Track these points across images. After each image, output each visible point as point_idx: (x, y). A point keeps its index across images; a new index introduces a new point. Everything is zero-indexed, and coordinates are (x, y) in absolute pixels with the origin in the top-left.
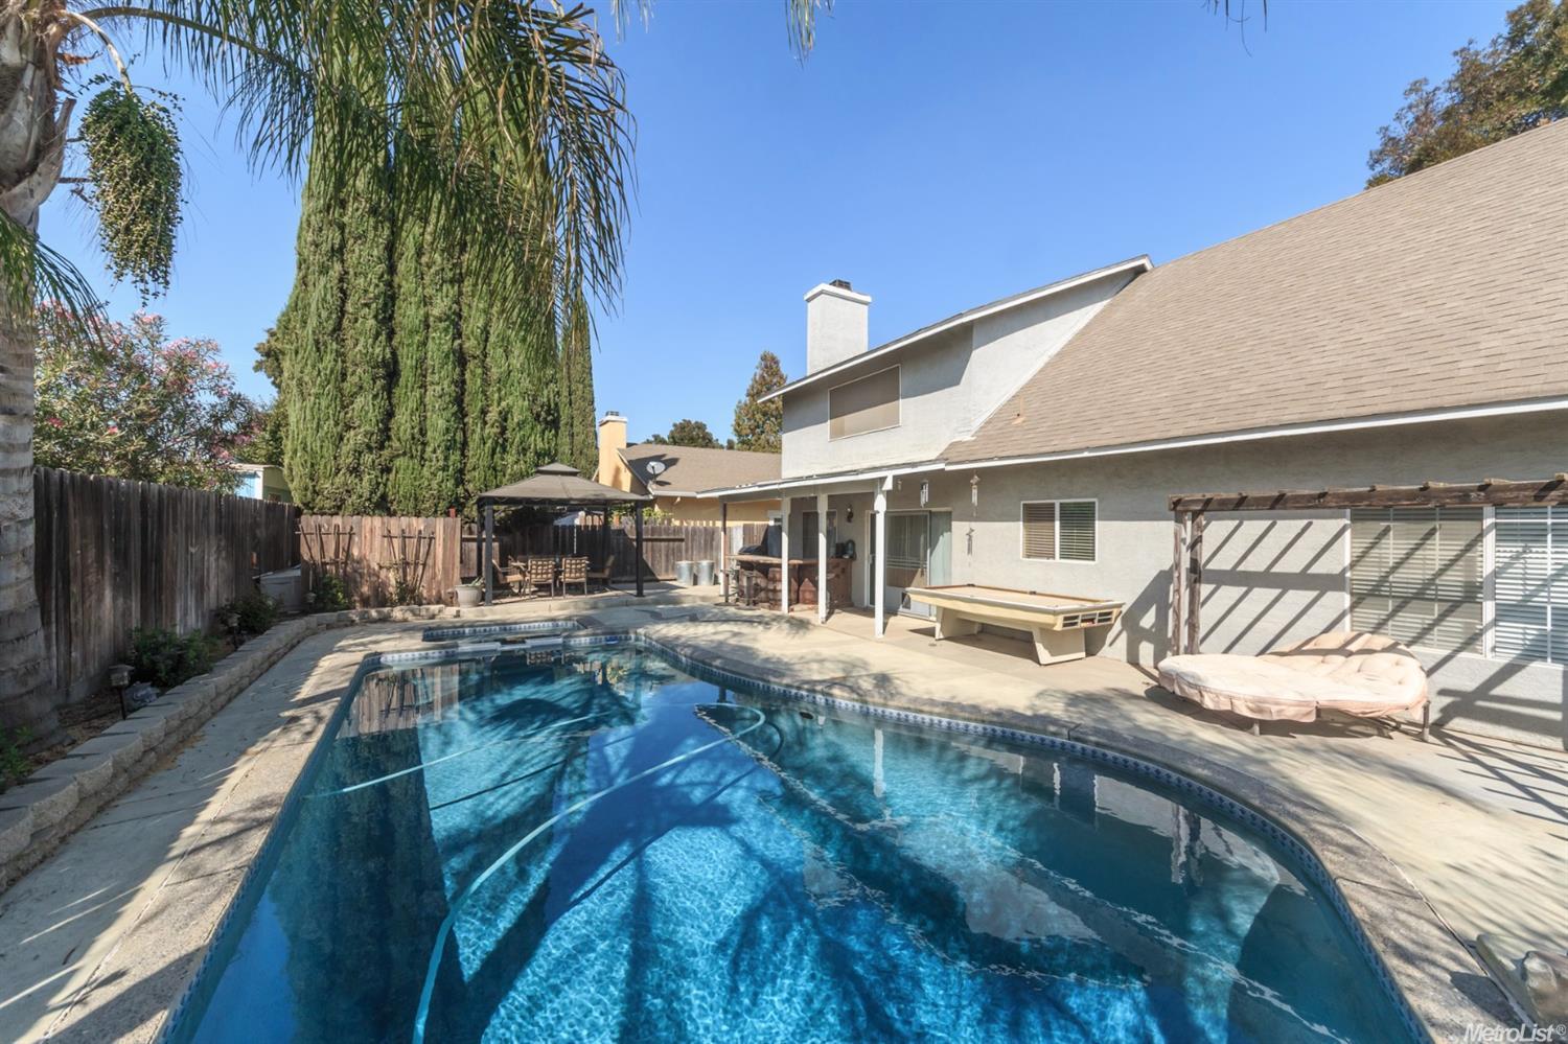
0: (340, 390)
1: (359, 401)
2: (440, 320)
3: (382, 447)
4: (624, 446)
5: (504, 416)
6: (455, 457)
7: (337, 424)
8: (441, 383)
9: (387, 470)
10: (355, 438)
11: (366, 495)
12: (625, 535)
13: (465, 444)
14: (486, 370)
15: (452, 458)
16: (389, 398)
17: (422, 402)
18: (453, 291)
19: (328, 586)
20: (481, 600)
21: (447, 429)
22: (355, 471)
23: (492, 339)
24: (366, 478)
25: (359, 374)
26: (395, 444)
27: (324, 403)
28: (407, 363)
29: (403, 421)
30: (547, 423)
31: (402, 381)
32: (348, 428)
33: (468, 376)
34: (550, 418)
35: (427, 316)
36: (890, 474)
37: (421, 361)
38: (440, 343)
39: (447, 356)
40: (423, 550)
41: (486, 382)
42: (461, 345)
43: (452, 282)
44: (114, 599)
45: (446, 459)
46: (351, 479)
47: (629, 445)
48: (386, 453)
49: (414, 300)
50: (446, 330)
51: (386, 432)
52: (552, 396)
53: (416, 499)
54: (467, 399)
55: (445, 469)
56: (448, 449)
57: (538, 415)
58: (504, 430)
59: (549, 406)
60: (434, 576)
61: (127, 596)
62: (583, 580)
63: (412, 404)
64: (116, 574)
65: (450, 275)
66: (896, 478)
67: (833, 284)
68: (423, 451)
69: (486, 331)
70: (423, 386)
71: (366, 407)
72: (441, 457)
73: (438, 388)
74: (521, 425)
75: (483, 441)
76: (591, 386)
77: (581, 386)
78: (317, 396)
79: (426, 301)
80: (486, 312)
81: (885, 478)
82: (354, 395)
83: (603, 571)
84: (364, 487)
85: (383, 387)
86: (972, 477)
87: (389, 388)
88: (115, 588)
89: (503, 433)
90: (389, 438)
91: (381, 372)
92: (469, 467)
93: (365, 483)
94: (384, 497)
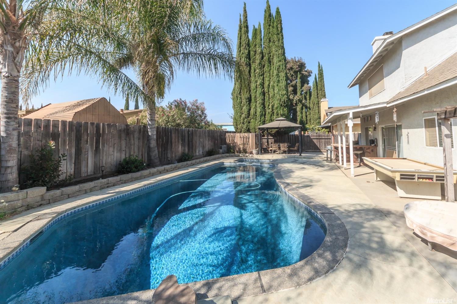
0: (241, 105)
1: (244, 108)
2: (259, 85)
3: (248, 117)
4: (327, 109)
5: (273, 106)
6: (263, 118)
7: (240, 113)
8: (259, 101)
9: (249, 122)
10: (243, 116)
11: (245, 129)
12: (310, 137)
13: (265, 114)
14: (269, 95)
15: (262, 118)
16: (250, 106)
17: (256, 106)
18: (262, 77)
19: (230, 148)
20: (258, 153)
21: (261, 112)
22: (243, 123)
23: (270, 87)
24: (245, 124)
25: (244, 101)
26: (251, 116)
27: (238, 109)
28: (253, 97)
29: (252, 111)
30: (284, 106)
31: (252, 102)
32: (242, 114)
33: (265, 97)
34: (285, 105)
35: (257, 85)
36: (351, 112)
37: (256, 96)
38: (259, 90)
39: (260, 94)
40: (247, 141)
41: (269, 98)
42: (264, 90)
43: (261, 75)
44: (182, 147)
45: (261, 119)
46: (243, 125)
47: (329, 108)
48: (249, 118)
49: (254, 82)
50: (260, 87)
51: (249, 114)
52: (285, 99)
53: (255, 129)
54: (265, 103)
55: (260, 121)
56: (261, 116)
57: (282, 104)
58: (273, 110)
59: (284, 101)
60: (250, 147)
61: (184, 147)
62: (286, 150)
63: (254, 107)
64: (182, 144)
65: (261, 74)
66: (353, 113)
67: (384, 35)
68: (256, 117)
69: (269, 85)
70: (256, 102)
71: (245, 109)
72: (259, 118)
73: (259, 102)
74: (277, 108)
75: (269, 113)
76: (324, 90)
77: (321, 91)
78: (237, 108)
79: (256, 82)
80: (269, 80)
81: (349, 113)
82: (243, 106)
83: (294, 148)
84: (245, 127)
85: (248, 104)
86: (393, 109)
87: (250, 104)
88: (182, 146)
89: (273, 111)
90: (250, 115)
91: (248, 100)
92: (266, 120)
93: (245, 126)
94: (249, 128)
